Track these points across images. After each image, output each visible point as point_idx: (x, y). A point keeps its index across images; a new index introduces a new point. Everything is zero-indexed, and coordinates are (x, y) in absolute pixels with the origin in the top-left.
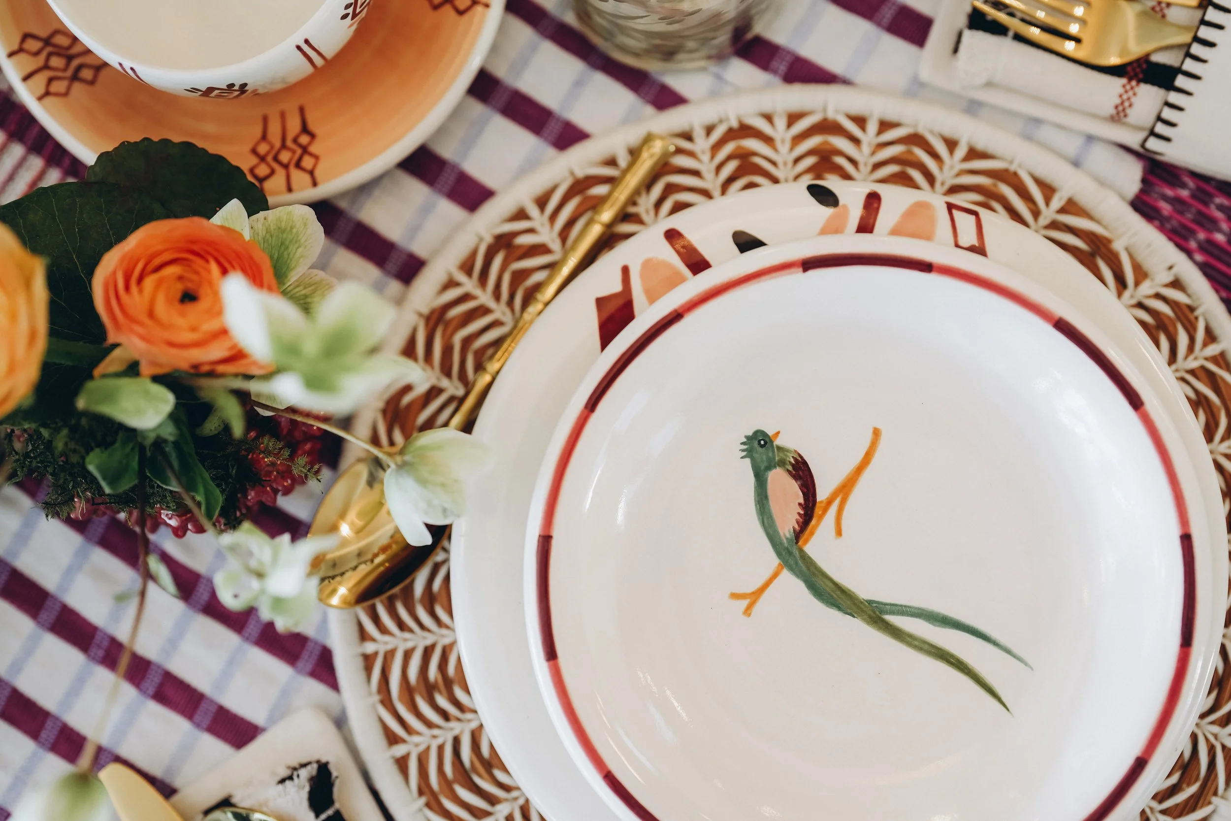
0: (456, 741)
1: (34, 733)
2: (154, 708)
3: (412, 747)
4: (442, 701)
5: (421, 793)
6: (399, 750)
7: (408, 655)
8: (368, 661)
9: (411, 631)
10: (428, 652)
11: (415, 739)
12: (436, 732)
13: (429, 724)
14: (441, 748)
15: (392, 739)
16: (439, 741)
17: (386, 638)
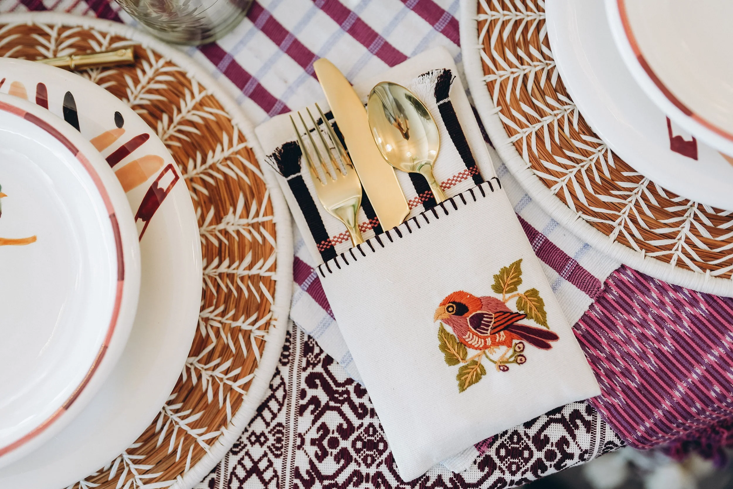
0: (526, 77)
1: (278, 42)
2: (348, 37)
3: (497, 77)
4: (521, 53)
5: (499, 104)
6: (490, 78)
7: (504, 24)
8: (480, 25)
9: (509, 10)
10: (517, 24)
11: (501, 72)
12: (514, 70)
13: (511, 65)
14: (515, 80)
15: (486, 70)
16: (515, 75)
17: (494, 13)
